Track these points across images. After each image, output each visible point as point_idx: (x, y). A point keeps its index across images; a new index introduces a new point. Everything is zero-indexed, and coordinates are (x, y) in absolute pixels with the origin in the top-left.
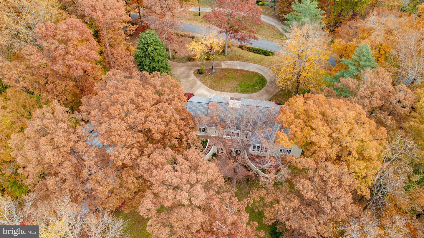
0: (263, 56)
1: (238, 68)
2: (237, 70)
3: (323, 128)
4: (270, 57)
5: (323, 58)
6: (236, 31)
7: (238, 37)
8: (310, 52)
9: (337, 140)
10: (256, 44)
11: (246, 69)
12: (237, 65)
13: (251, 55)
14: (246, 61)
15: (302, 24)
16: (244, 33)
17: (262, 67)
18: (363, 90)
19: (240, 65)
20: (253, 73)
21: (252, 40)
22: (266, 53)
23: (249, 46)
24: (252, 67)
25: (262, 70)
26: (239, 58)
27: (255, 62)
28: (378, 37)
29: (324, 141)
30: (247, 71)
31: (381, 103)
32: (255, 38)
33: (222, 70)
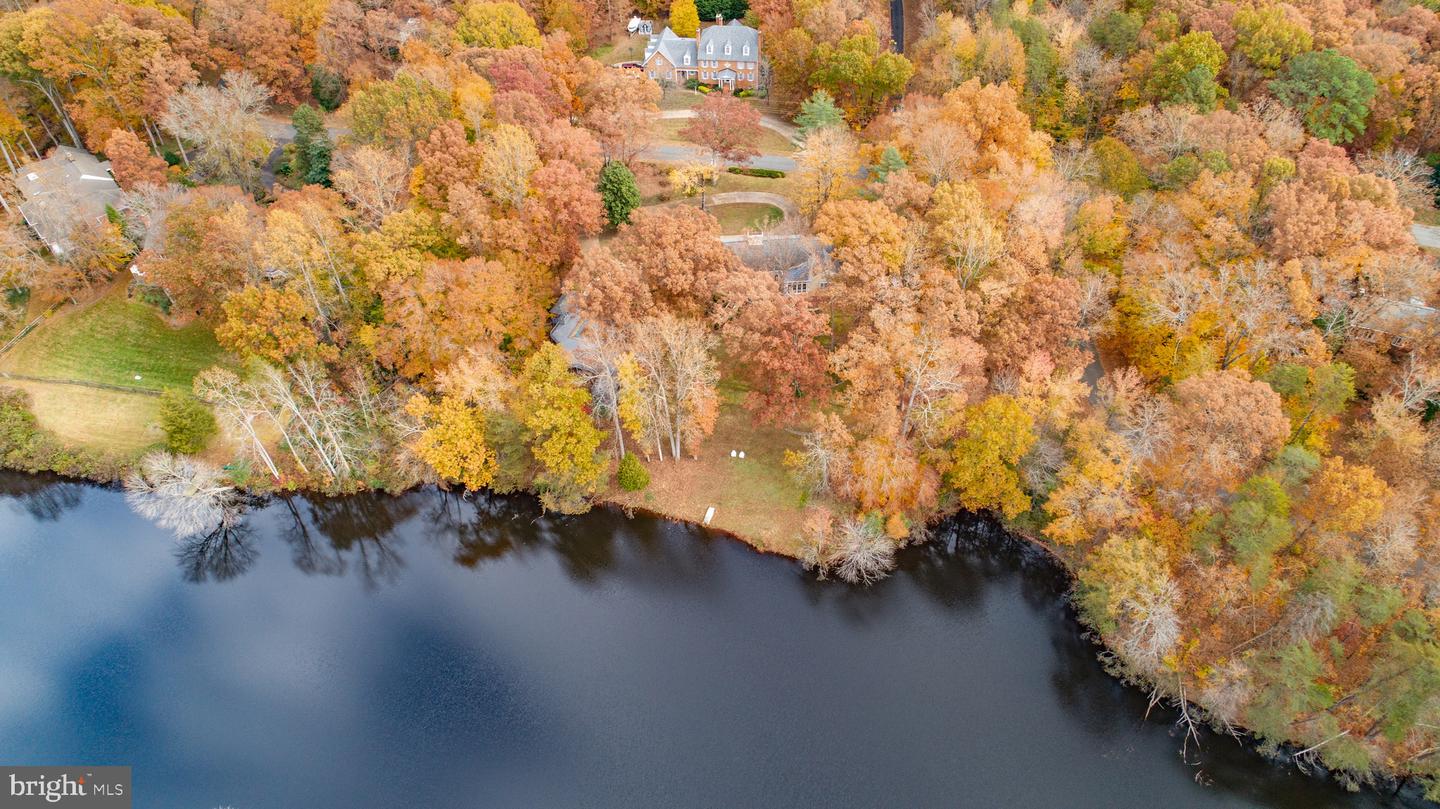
0: (769, 179)
1: (738, 201)
2: (738, 204)
3: (852, 221)
4: (780, 180)
5: (852, 169)
6: (728, 147)
7: (731, 155)
8: (835, 164)
9: (866, 232)
10: (757, 163)
11: (751, 201)
12: (736, 197)
13: (751, 180)
14: (747, 189)
15: (819, 130)
16: (740, 149)
17: (772, 195)
18: (887, 192)
19: (740, 197)
20: (762, 205)
21: (752, 158)
22: (772, 175)
23: (751, 167)
24: (758, 198)
25: (773, 200)
26: (735, 187)
27: (760, 189)
28: (905, 137)
29: (856, 232)
30: (751, 204)
31: (904, 200)
32: (757, 154)
33: (715, 207)
